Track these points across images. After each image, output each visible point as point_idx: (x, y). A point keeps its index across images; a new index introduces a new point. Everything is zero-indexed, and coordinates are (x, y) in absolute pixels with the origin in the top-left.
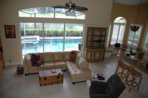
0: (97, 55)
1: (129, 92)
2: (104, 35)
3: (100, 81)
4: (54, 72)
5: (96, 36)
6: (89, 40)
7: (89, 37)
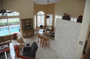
0: (29, 34)
1: (45, 49)
2: (31, 22)
3: (28, 46)
4: (3, 47)
5: (27, 23)
6: (24, 26)
7: (23, 25)
